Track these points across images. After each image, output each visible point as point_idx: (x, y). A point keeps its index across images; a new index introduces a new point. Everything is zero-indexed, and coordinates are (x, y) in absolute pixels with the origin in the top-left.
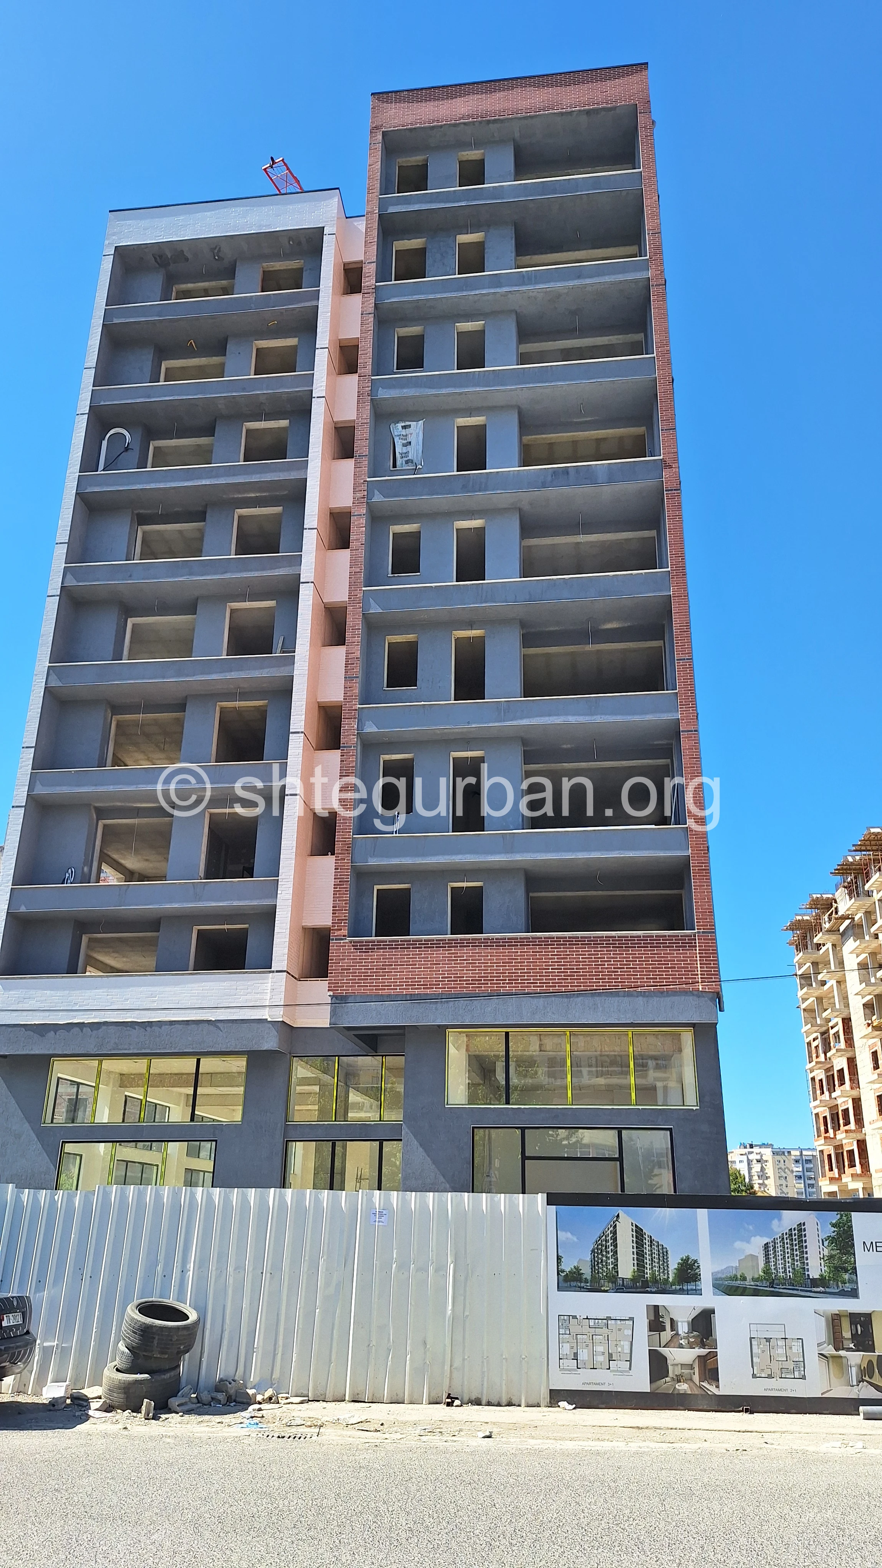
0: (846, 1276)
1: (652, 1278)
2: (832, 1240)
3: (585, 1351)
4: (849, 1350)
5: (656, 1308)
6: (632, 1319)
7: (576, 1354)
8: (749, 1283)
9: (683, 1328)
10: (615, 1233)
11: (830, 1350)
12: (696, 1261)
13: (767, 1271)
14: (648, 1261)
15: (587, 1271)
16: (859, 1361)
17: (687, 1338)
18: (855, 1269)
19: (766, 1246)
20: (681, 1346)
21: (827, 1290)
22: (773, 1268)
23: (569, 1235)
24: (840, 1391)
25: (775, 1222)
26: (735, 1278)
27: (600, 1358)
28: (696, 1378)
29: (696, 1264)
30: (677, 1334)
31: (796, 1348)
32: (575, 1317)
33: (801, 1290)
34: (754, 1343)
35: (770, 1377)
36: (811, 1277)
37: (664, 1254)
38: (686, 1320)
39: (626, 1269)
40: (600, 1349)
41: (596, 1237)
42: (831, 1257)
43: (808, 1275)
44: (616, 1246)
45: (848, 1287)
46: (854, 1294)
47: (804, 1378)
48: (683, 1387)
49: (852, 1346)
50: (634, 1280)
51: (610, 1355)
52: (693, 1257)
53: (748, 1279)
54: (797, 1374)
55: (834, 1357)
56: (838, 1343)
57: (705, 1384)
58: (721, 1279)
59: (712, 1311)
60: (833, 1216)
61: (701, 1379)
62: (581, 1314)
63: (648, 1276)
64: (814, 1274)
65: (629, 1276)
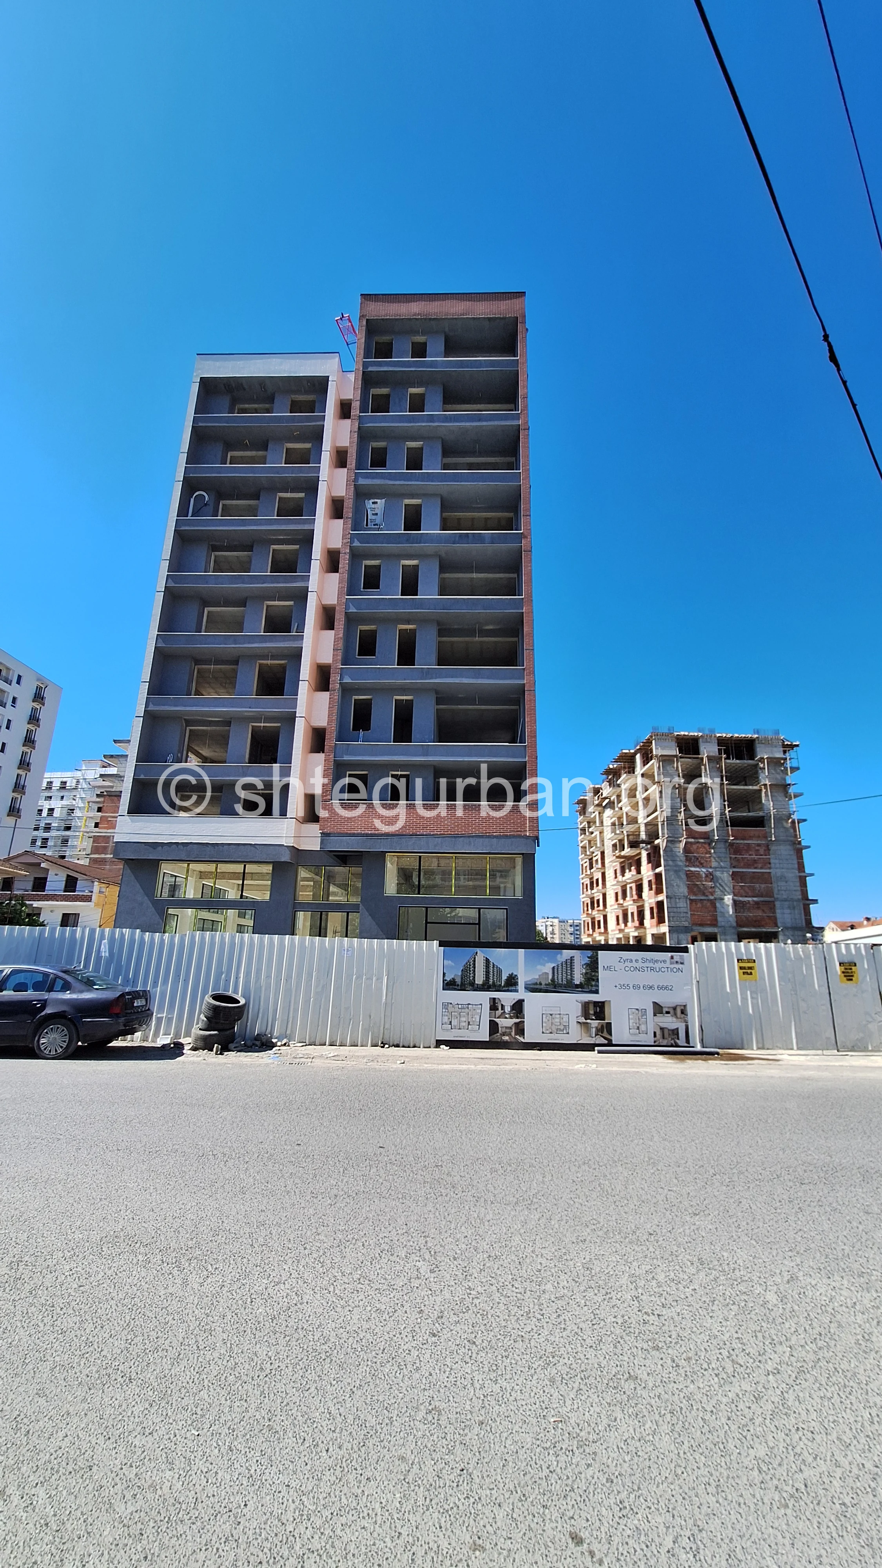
0: (593, 983)
1: (493, 984)
2: (587, 965)
3: (456, 1020)
4: (592, 1019)
5: (494, 999)
6: (481, 1004)
7: (451, 1022)
8: (543, 987)
9: (508, 1009)
10: (474, 961)
11: (583, 1020)
12: (516, 975)
13: (553, 980)
14: (491, 975)
15: (458, 980)
16: (596, 1025)
17: (509, 1014)
18: (598, 979)
19: (553, 968)
20: (506, 1018)
21: (583, 990)
22: (556, 979)
23: (450, 962)
24: (586, 1040)
25: (559, 956)
26: (536, 984)
27: (464, 1024)
28: (513, 1034)
29: (516, 977)
30: (504, 1012)
31: (565, 1018)
32: (451, 1004)
33: (570, 990)
34: (544, 1016)
35: (551, 1033)
36: (575, 983)
37: (500, 971)
38: (510, 1005)
39: (479, 980)
40: (463, 1019)
41: (465, 963)
42: (586, 973)
44: (475, 968)
45: (594, 989)
46: (597, 992)
47: (568, 1033)
48: (506, 1038)
49: (594, 1018)
50: (483, 985)
51: (469, 1023)
52: (515, 973)
53: (543, 984)
54: (565, 1032)
55: (584, 1023)
56: (586, 1016)
57: (517, 1037)
58: (529, 984)
59: (523, 1000)
60: (589, 953)
61: (516, 1035)
62: (454, 1002)
63: (491, 983)
64: (577, 982)
65: (481, 983)
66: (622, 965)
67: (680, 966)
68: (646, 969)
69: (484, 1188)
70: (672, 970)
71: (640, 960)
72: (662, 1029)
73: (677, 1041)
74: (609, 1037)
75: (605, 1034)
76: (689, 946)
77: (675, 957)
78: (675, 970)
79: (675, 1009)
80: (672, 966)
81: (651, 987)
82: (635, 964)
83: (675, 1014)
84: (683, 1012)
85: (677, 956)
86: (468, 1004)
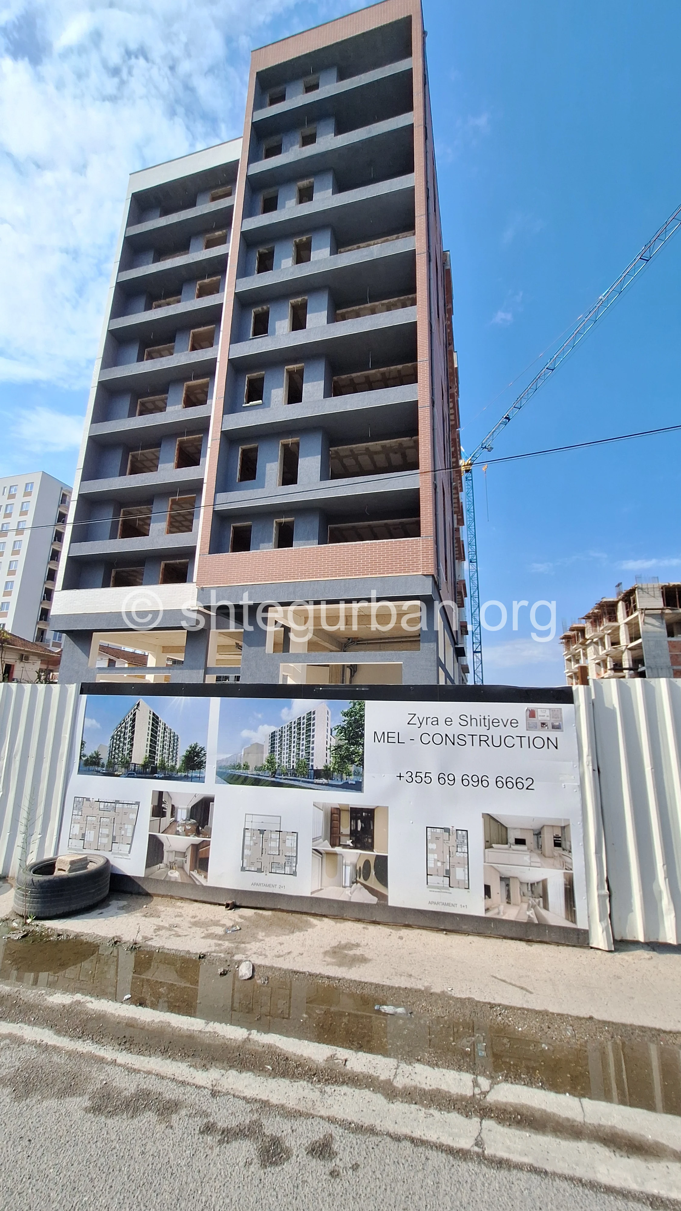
0: (352, 768)
1: (161, 764)
2: (342, 730)
3: (92, 832)
4: (346, 846)
5: (161, 794)
6: (138, 803)
7: (84, 835)
8: (251, 773)
9: (182, 815)
10: (134, 720)
11: (325, 846)
12: (203, 749)
13: (271, 761)
14: (159, 748)
15: (105, 758)
16: (354, 860)
17: (184, 825)
18: (362, 760)
19: (273, 735)
20: (177, 833)
21: (330, 782)
22: (277, 757)
23: (94, 722)
24: (332, 892)
25: (285, 711)
26: (234, 767)
27: (105, 840)
28: (187, 866)
29: (203, 752)
30: (175, 821)
31: (290, 842)
32: (88, 799)
33: (303, 781)
34: (248, 834)
35: (259, 871)
36: (315, 768)
37: (174, 740)
38: (186, 807)
39: (139, 756)
40: (105, 831)
41: (117, 724)
42: (339, 747)
43: (312, 766)
44: (133, 733)
45: (352, 780)
46: (358, 787)
47: (294, 874)
48: (175, 874)
49: (349, 842)
50: (145, 766)
51: (114, 838)
52: (201, 745)
53: (251, 768)
54: (288, 870)
55: (328, 853)
56: (334, 838)
57: (195, 873)
58: (226, 768)
59: (212, 800)
60: (346, 705)
61: (192, 869)
62: (94, 797)
63: (158, 762)
64: (318, 764)
65: (141, 762)
66: (415, 731)
67: (553, 735)
68: (469, 739)
70: (531, 743)
71: (456, 720)
72: (505, 880)
73: (543, 912)
74: (379, 888)
75: (373, 882)
76: (574, 688)
77: (539, 713)
78: (539, 743)
79: (538, 834)
80: (533, 734)
81: (480, 781)
82: (443, 729)
83: (539, 847)
84: (557, 844)
85: (543, 709)
86: (117, 802)
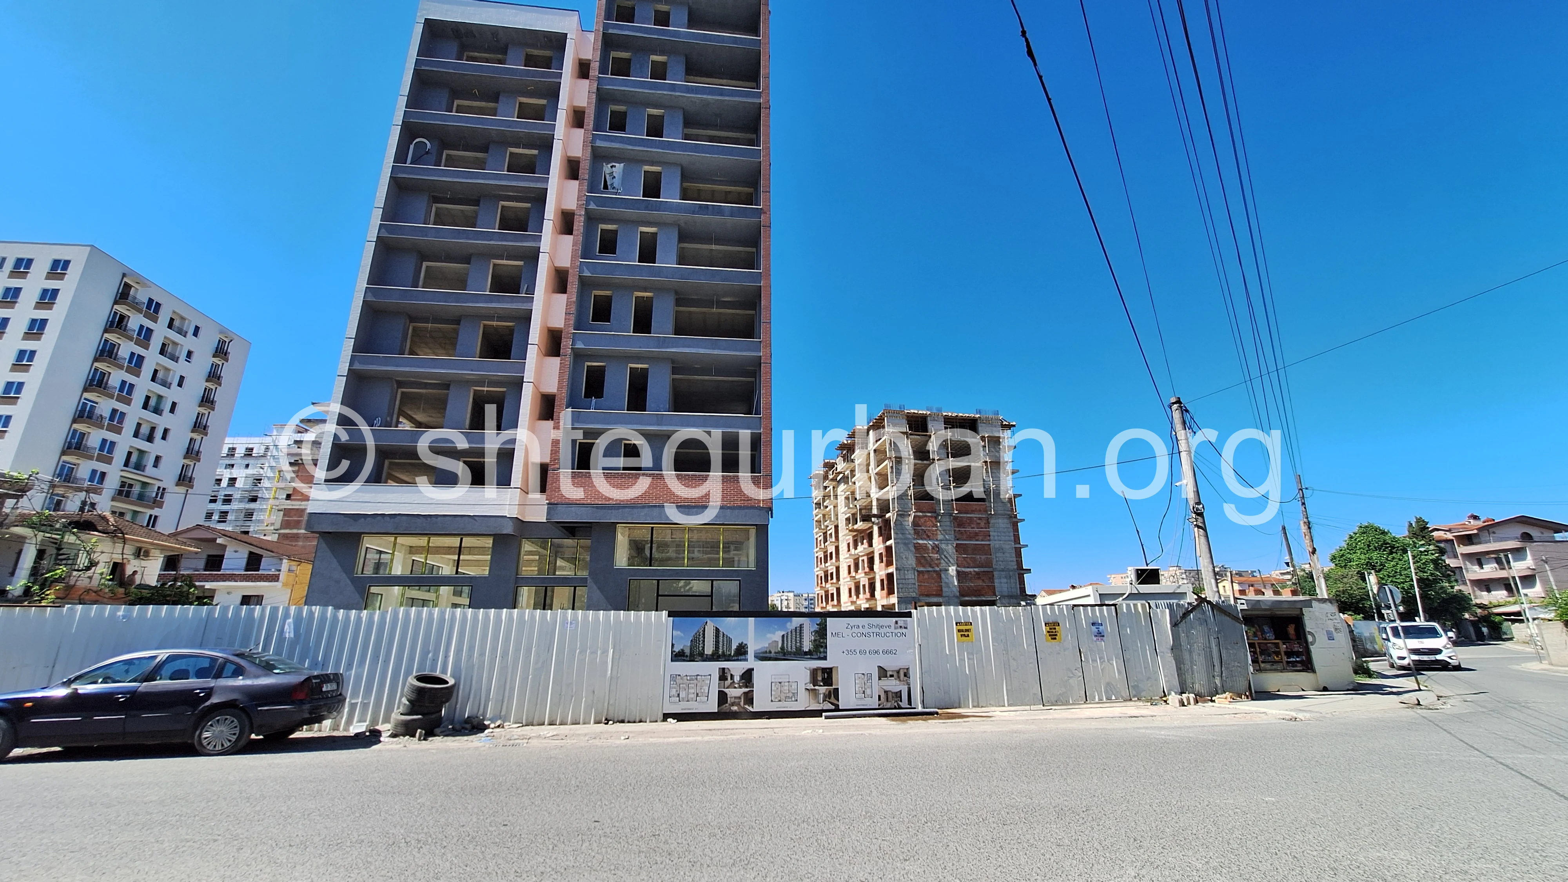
0: (822, 650)
1: (723, 653)
2: (816, 632)
3: (684, 692)
4: (821, 686)
5: (724, 669)
6: (710, 675)
7: (679, 695)
8: (773, 655)
9: (737, 679)
10: (704, 631)
11: (811, 686)
12: (746, 645)
13: (782, 648)
14: (721, 645)
15: (687, 652)
16: (824, 691)
17: (739, 684)
18: (826, 646)
19: (783, 636)
20: (735, 688)
21: (812, 657)
22: (786, 646)
23: (679, 633)
24: (814, 707)
25: (789, 624)
26: (766, 652)
27: (692, 696)
28: (742, 703)
30: (734, 682)
31: (794, 686)
32: (679, 675)
33: (799, 657)
34: (773, 684)
35: (780, 701)
37: (730, 641)
38: (739, 674)
39: (709, 650)
40: (692, 691)
41: (694, 633)
42: (815, 640)
43: (803, 650)
44: (704, 638)
45: (822, 655)
46: (825, 658)
47: (797, 700)
48: (735, 708)
49: (822, 684)
50: (713, 655)
51: (697, 694)
52: (745, 642)
53: (772, 652)
54: (793, 699)
55: (812, 690)
56: (814, 682)
57: (746, 706)
58: (759, 653)
59: (753, 669)
60: (818, 620)
61: (744, 704)
62: (683, 674)
63: (720, 653)
64: (806, 649)
65: (710, 653)
66: (849, 632)
67: (904, 631)
68: (872, 634)
69: (701, 854)
70: (896, 635)
71: (867, 626)
72: (886, 692)
73: (900, 703)
74: (836, 702)
75: (833, 700)
76: (912, 611)
77: (899, 622)
78: (899, 635)
79: (898, 672)
80: (896, 631)
81: (876, 652)
82: (861, 630)
83: (899, 677)
84: (905, 675)
85: (901, 620)
86: (698, 675)
